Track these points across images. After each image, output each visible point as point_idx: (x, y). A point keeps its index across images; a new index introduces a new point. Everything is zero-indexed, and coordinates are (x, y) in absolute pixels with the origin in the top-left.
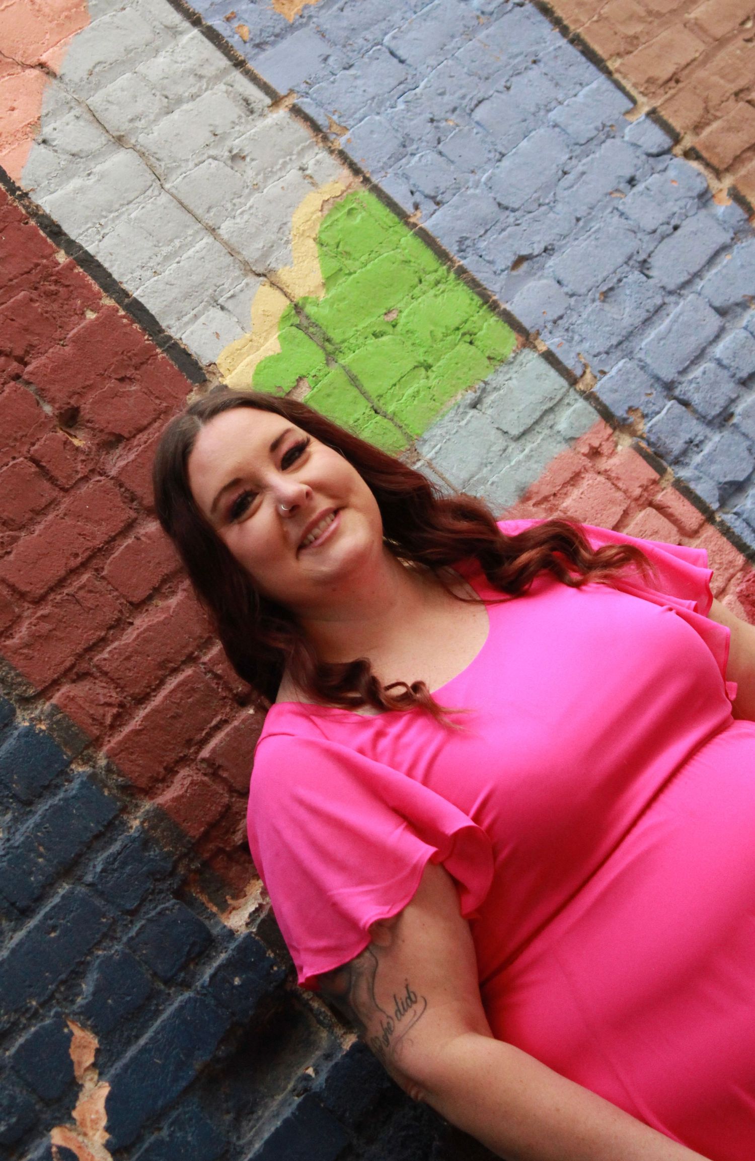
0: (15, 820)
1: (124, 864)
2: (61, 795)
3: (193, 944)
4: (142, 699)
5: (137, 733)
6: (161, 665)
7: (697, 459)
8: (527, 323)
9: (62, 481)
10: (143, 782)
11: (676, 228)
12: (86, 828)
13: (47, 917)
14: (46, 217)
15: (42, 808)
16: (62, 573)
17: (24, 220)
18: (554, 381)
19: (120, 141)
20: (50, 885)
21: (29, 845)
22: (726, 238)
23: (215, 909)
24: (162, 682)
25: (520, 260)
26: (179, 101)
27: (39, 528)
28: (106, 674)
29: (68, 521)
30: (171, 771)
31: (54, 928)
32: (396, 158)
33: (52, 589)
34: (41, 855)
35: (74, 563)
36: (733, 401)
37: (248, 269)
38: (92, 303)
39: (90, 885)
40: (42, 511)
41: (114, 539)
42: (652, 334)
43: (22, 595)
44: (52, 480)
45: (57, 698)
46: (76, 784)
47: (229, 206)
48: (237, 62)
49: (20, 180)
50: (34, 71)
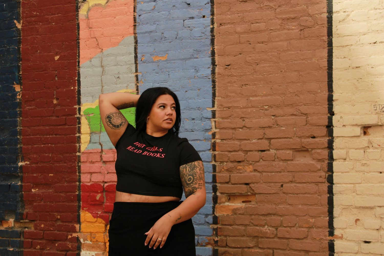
0: (8, 137)
1: (13, 149)
2: (14, 138)
3: (13, 162)
4: (32, 135)
5: (27, 138)
6: (38, 134)
11: (193, 131)
12: (13, 143)
13: (1, 148)
14: (79, 72)
15: (11, 138)
16: (37, 116)
17: (76, 70)
19: (102, 66)
20: (5, 145)
22: (201, 139)
24: (36, 135)
26: (119, 65)
27: (40, 109)
28: (31, 130)
29: (44, 111)
30: (28, 145)
33: (34, 117)
34: (6, 142)
35: (40, 116)
38: (74, 86)
40: (42, 108)
41: (47, 116)
43: (30, 115)
44: (47, 105)
45: (23, 128)
46: (16, 138)
47: (109, 84)
48: (136, 63)
49: (81, 65)
50: (100, 50)
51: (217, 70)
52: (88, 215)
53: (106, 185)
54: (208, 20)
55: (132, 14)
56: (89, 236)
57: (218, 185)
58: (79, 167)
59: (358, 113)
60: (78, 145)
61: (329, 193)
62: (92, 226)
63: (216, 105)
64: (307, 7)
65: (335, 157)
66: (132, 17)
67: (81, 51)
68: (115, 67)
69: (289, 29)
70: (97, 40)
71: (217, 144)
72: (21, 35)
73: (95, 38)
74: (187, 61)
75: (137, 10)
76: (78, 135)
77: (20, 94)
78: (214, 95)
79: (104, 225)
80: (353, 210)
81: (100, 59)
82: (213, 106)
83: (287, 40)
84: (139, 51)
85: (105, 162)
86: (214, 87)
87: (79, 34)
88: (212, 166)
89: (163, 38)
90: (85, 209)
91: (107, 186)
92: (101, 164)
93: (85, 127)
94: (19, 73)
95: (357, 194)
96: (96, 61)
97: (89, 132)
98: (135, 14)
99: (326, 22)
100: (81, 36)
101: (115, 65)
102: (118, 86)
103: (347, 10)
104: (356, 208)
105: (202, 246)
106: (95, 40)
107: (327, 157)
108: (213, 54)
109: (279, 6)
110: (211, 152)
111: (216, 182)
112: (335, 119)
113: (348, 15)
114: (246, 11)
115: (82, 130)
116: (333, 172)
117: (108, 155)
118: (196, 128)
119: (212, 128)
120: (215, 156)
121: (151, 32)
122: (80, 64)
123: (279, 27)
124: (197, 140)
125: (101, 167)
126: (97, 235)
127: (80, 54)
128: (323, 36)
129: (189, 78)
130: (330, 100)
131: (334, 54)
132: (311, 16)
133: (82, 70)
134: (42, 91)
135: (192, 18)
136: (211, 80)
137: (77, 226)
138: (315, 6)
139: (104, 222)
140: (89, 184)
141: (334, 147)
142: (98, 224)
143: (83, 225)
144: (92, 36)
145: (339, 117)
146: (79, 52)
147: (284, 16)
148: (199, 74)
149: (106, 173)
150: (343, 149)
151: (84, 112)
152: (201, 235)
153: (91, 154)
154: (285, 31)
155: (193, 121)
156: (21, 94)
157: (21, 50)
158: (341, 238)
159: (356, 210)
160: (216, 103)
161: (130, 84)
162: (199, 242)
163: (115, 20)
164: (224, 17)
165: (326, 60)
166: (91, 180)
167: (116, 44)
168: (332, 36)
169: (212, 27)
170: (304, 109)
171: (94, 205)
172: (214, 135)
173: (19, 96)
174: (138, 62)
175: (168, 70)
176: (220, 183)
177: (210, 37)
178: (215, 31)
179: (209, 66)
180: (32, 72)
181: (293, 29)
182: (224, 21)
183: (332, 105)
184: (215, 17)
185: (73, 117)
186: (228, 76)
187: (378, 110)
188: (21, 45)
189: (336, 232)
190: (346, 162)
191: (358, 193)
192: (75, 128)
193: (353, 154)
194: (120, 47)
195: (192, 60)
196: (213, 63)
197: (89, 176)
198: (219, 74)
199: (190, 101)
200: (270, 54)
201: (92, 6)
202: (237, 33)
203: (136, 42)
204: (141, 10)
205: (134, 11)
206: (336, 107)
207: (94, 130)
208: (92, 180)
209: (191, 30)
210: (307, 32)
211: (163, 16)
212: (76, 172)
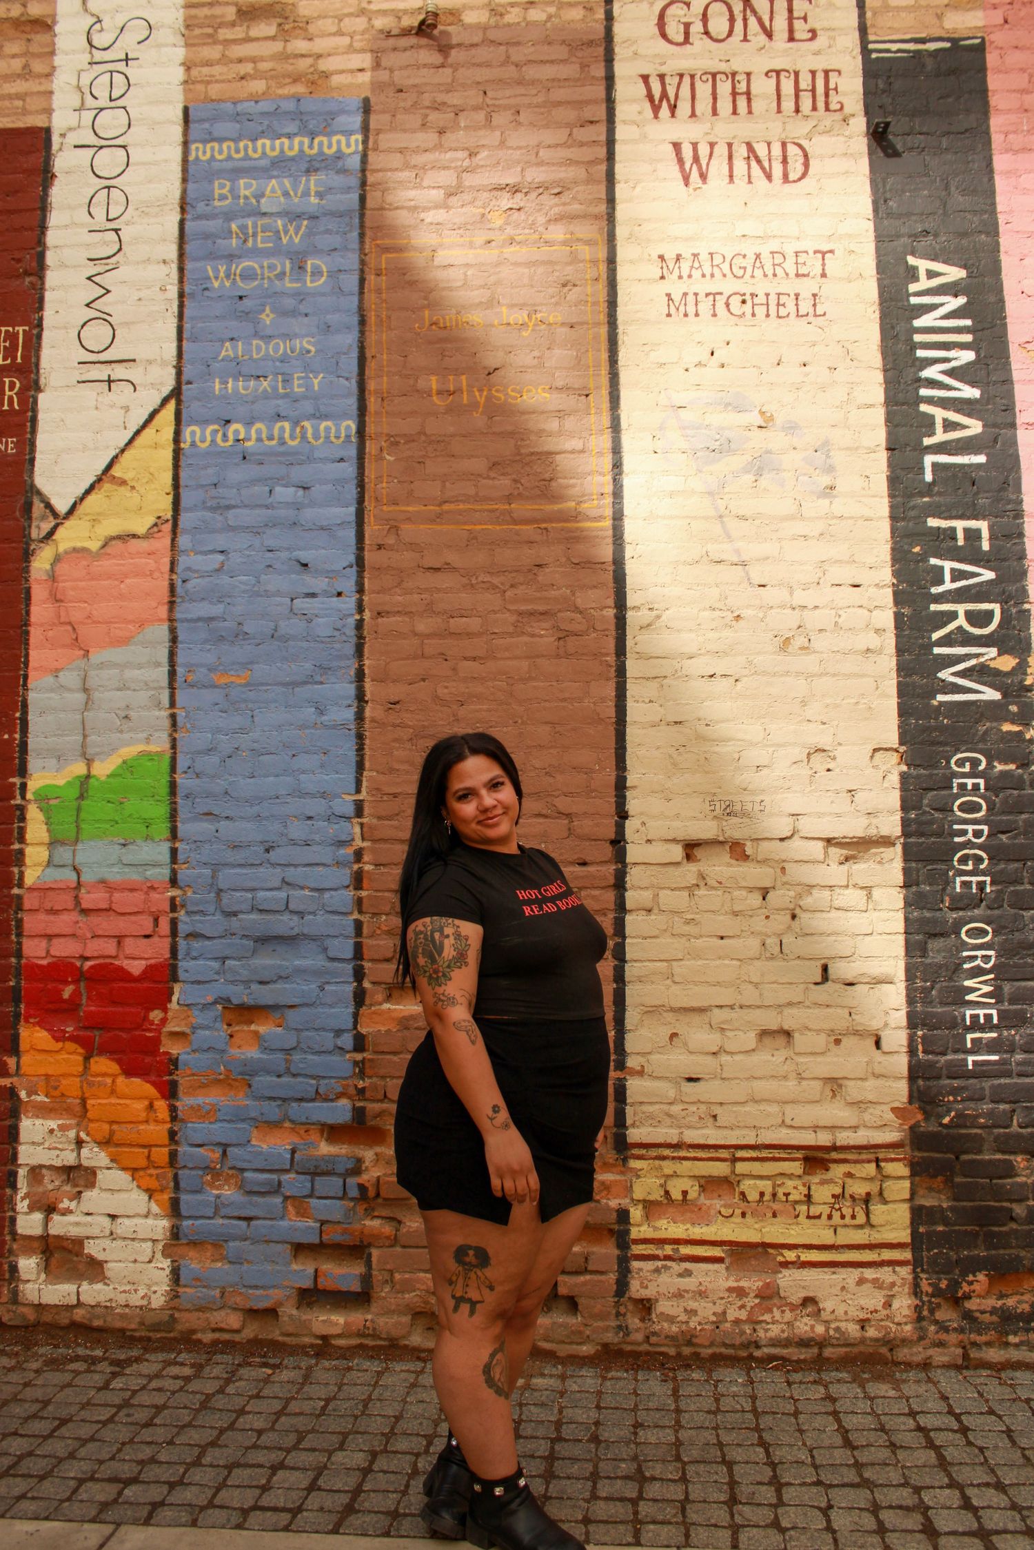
7: (197, 918)
8: (180, 834)
11: (309, 845)
14: (26, 699)
17: (19, 696)
18: (166, 857)
19: (85, 690)
22: (329, 861)
25: (210, 814)
26: (129, 689)
32: (199, 752)
36: (242, 912)
37: (84, 754)
38: (11, 733)
42: (238, 870)
47: (102, 732)
48: (172, 687)
49: (31, 684)
50: (82, 652)
51: (368, 712)
52: (37, 1035)
53: (89, 964)
54: (350, 603)
55: (167, 576)
56: (43, 1083)
57: (367, 965)
58: (20, 923)
59: (678, 816)
60: (16, 870)
61: (615, 981)
62: (51, 1060)
63: (364, 790)
64: (573, 593)
65: (628, 906)
66: (166, 583)
67: (31, 653)
68: (119, 693)
69: (533, 636)
70: (74, 629)
71: (365, 875)
73: (70, 623)
74: (297, 690)
75: (180, 568)
76: (16, 846)
78: (360, 766)
79: (80, 1058)
80: (665, 1014)
81: (82, 673)
82: (358, 791)
83: (527, 657)
84: (180, 659)
85: (85, 912)
86: (360, 749)
87: (28, 613)
88: (353, 924)
89: (240, 635)
90: (32, 1020)
91: (92, 967)
92: (75, 916)
93: (36, 827)
95: (675, 982)
96: (70, 678)
97: (47, 840)
98: (174, 577)
99: (613, 627)
100: (33, 619)
101: (119, 689)
102: (126, 736)
103: (656, 606)
104: (672, 1010)
105: (327, 1100)
106: (70, 628)
107: (612, 906)
108: (360, 676)
109: (512, 586)
110: (350, 894)
111: (362, 959)
112: (630, 825)
113: (658, 617)
114: (438, 590)
115: (29, 836)
116: (624, 937)
117: (92, 896)
118: (317, 838)
119: (353, 840)
120: (359, 902)
121: (212, 619)
122: (29, 681)
123: (511, 629)
124: (317, 864)
125: (77, 922)
126: (64, 1082)
127: (31, 658)
128: (607, 655)
129: (302, 727)
130: (621, 786)
131: (628, 694)
132: (581, 613)
133: (32, 696)
135: (313, 595)
136: (353, 732)
137: (11, 1062)
138: (590, 592)
139: (80, 1050)
140: (44, 962)
141: (628, 886)
142: (66, 1056)
143: (25, 1059)
144: (62, 620)
145: (639, 822)
146: (27, 655)
147: (523, 608)
148: (324, 718)
149: (89, 936)
150: (647, 888)
151: (34, 793)
152: (324, 1077)
153: (50, 893)
154: (525, 639)
155: (309, 822)
158: (641, 1073)
159: (671, 1014)
160: (365, 784)
161: (157, 734)
162: (320, 1091)
163: (122, 586)
164: (387, 598)
165: (612, 704)
166: (48, 952)
167: (124, 641)
168: (625, 655)
169: (358, 617)
170: (562, 803)
171: (56, 1011)
172: (359, 855)
174: (177, 685)
175: (250, 705)
176: (373, 960)
177: (354, 640)
178: (366, 627)
179: (349, 702)
181: (541, 636)
182: (387, 608)
183: (624, 797)
184: (366, 598)
185: (6, 804)
186: (394, 726)
187: (718, 812)
189: (631, 1062)
190: (653, 917)
191: (677, 979)
192: (11, 831)
193: (666, 898)
194: (133, 648)
195: (309, 686)
196: (361, 697)
197: (44, 943)
198: (373, 720)
199: (303, 777)
200: (490, 684)
201: (66, 552)
202: (416, 634)
203: (174, 640)
204: (189, 569)
205: (172, 570)
206: (633, 802)
207: (60, 837)
208: (53, 952)
209: (310, 621)
210: (572, 643)
211: (243, 587)
212: (9, 934)
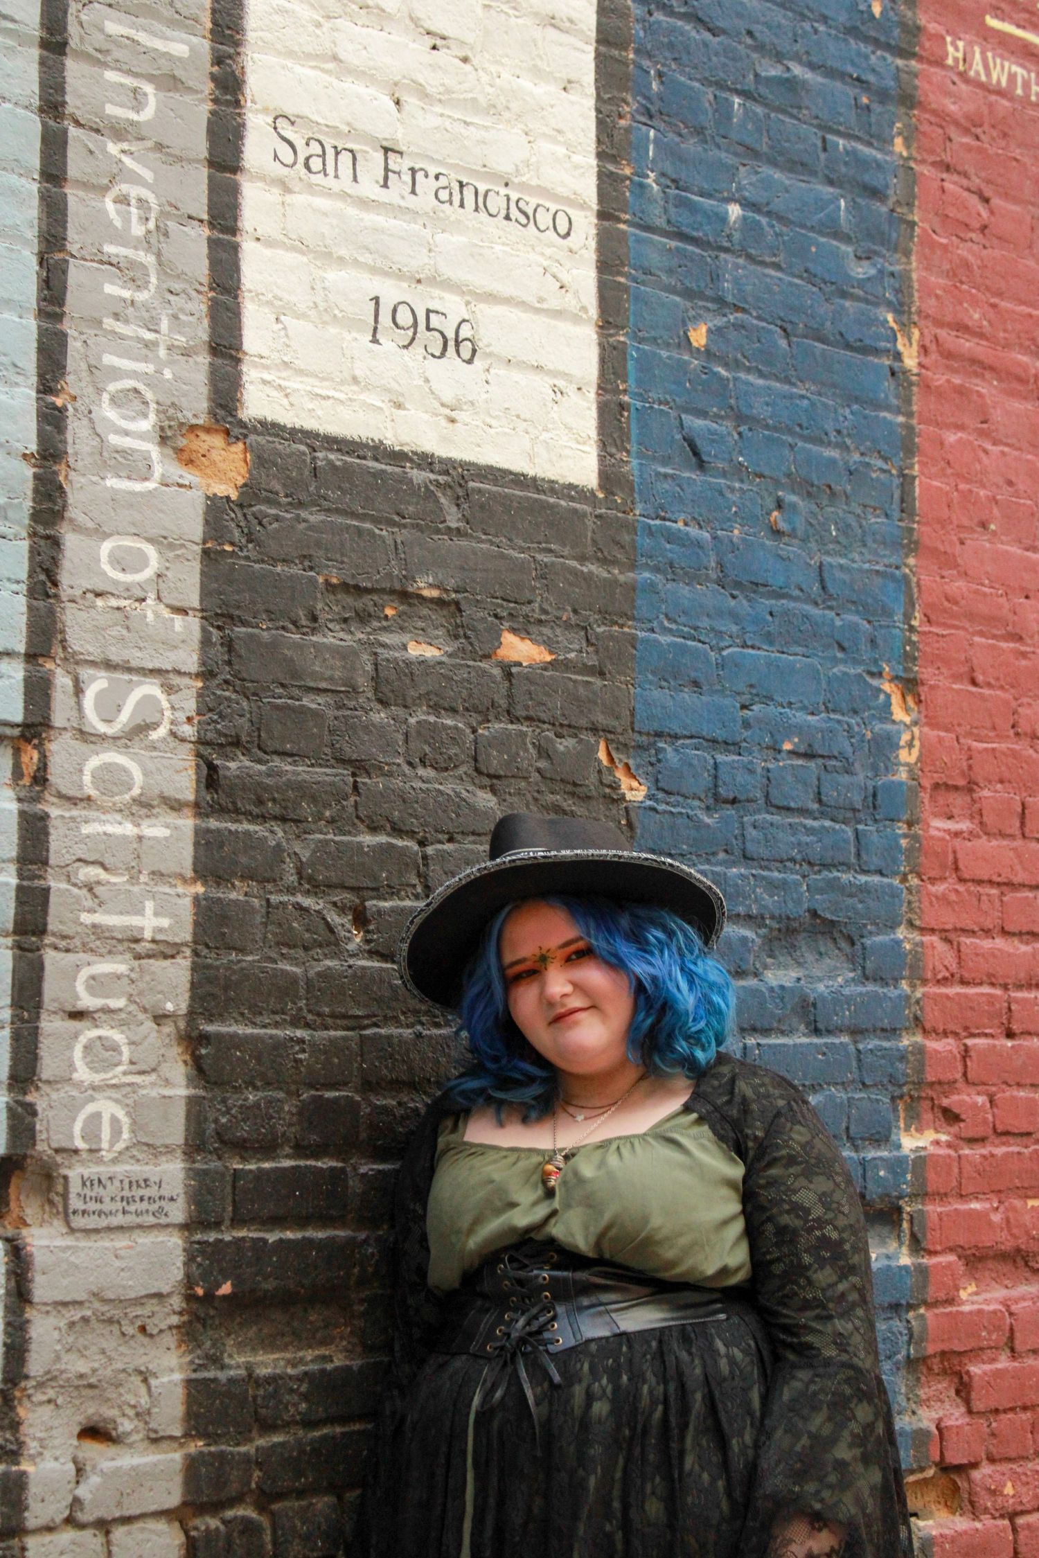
0: (853, 979)
1: (883, 1057)
2: (885, 990)
3: (878, 1133)
4: (963, 982)
5: (947, 997)
6: (990, 975)
9: (1027, 830)
10: (928, 1026)
12: (881, 1020)
13: (826, 1044)
15: (871, 987)
16: (986, 878)
20: (840, 1030)
21: (849, 1000)
23: (902, 1125)
24: (981, 984)
27: (994, 843)
28: (959, 951)
29: (1011, 854)
30: (945, 1034)
31: (824, 1054)
33: (973, 881)
34: (849, 1010)
35: (996, 879)
39: (859, 1051)
40: (1002, 835)
41: (1024, 886)
43: (957, 869)
44: (1023, 824)
45: (927, 939)
46: (897, 992)
72: (915, 408)
77: (913, 738)
94: (908, 617)
134: (1003, 746)
156: (917, 743)
157: (917, 490)
173: (907, 750)
180: (961, 633)
188: (916, 467)
